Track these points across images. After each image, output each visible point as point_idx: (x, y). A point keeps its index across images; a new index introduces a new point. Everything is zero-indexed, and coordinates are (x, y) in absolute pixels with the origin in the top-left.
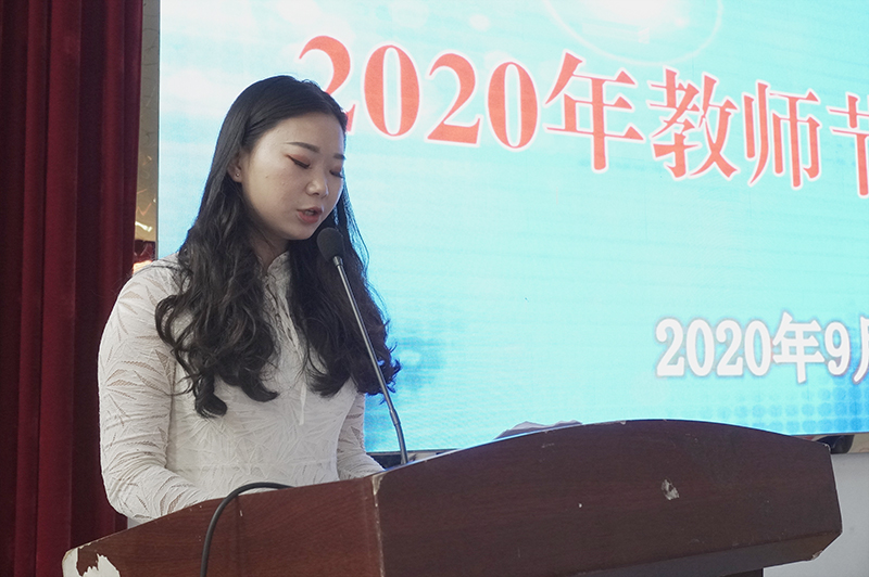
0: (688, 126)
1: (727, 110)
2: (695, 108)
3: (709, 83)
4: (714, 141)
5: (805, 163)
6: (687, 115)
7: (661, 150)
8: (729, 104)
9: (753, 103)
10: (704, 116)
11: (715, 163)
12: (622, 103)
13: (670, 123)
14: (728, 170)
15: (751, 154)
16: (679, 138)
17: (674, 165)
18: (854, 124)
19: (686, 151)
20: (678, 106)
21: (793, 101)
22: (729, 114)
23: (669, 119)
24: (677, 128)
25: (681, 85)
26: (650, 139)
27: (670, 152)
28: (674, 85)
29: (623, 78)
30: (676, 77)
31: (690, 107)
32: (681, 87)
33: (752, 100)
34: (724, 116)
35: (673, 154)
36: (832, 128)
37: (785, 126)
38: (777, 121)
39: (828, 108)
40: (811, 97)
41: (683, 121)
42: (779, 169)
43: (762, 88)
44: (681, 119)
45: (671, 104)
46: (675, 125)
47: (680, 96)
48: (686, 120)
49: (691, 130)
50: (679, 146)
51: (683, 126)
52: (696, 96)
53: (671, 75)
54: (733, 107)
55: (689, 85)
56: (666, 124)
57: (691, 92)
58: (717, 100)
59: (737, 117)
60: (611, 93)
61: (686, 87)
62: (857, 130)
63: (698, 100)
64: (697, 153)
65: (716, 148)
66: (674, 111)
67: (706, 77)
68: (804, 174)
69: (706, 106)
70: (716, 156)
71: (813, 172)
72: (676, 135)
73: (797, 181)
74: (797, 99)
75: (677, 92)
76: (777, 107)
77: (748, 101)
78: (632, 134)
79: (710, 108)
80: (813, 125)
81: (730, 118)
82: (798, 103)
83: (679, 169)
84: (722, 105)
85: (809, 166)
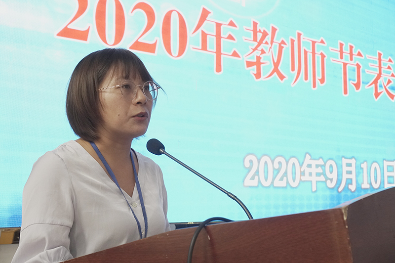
0: (263, 52)
1: (282, 45)
2: (267, 43)
3: (274, 30)
4: (276, 61)
5: (319, 76)
6: (262, 46)
7: (249, 64)
8: (283, 42)
9: (295, 43)
10: (271, 48)
11: (275, 73)
12: (230, 37)
13: (254, 50)
14: (282, 77)
15: (293, 69)
16: (259, 58)
17: (255, 73)
18: (342, 58)
19: (262, 65)
20: (258, 41)
21: (314, 43)
22: (283, 47)
23: (254, 48)
24: (258, 53)
25: (260, 30)
26: (244, 58)
27: (253, 65)
28: (257, 29)
29: (232, 24)
30: (258, 25)
31: (264, 42)
32: (260, 31)
33: (294, 41)
34: (281, 48)
35: (255, 67)
36: (331, 59)
37: (310, 55)
38: (306, 52)
39: (330, 48)
40: (322, 42)
41: (260, 49)
42: (306, 78)
43: (299, 35)
44: (260, 48)
45: (255, 39)
46: (256, 51)
47: (259, 35)
48: (262, 49)
49: (264, 54)
50: (258, 63)
51: (260, 52)
52: (267, 37)
53: (255, 24)
54: (285, 44)
55: (264, 31)
56: (252, 50)
57: (265, 34)
58: (278, 40)
59: (287, 49)
60: (225, 31)
61: (262, 31)
62: (343, 61)
63: (268, 39)
64: (267, 67)
65: (276, 65)
66: (256, 44)
67: (272, 27)
68: (318, 82)
69: (272, 42)
70: (276, 70)
71: (322, 81)
72: (257, 56)
73: (314, 86)
74: (316, 42)
75: (258, 34)
76: (306, 46)
77: (293, 41)
78: (235, 54)
79: (274, 43)
80: (323, 56)
81: (283, 49)
82: (316, 44)
83: (258, 75)
84: (280, 42)
85: (320, 78)
